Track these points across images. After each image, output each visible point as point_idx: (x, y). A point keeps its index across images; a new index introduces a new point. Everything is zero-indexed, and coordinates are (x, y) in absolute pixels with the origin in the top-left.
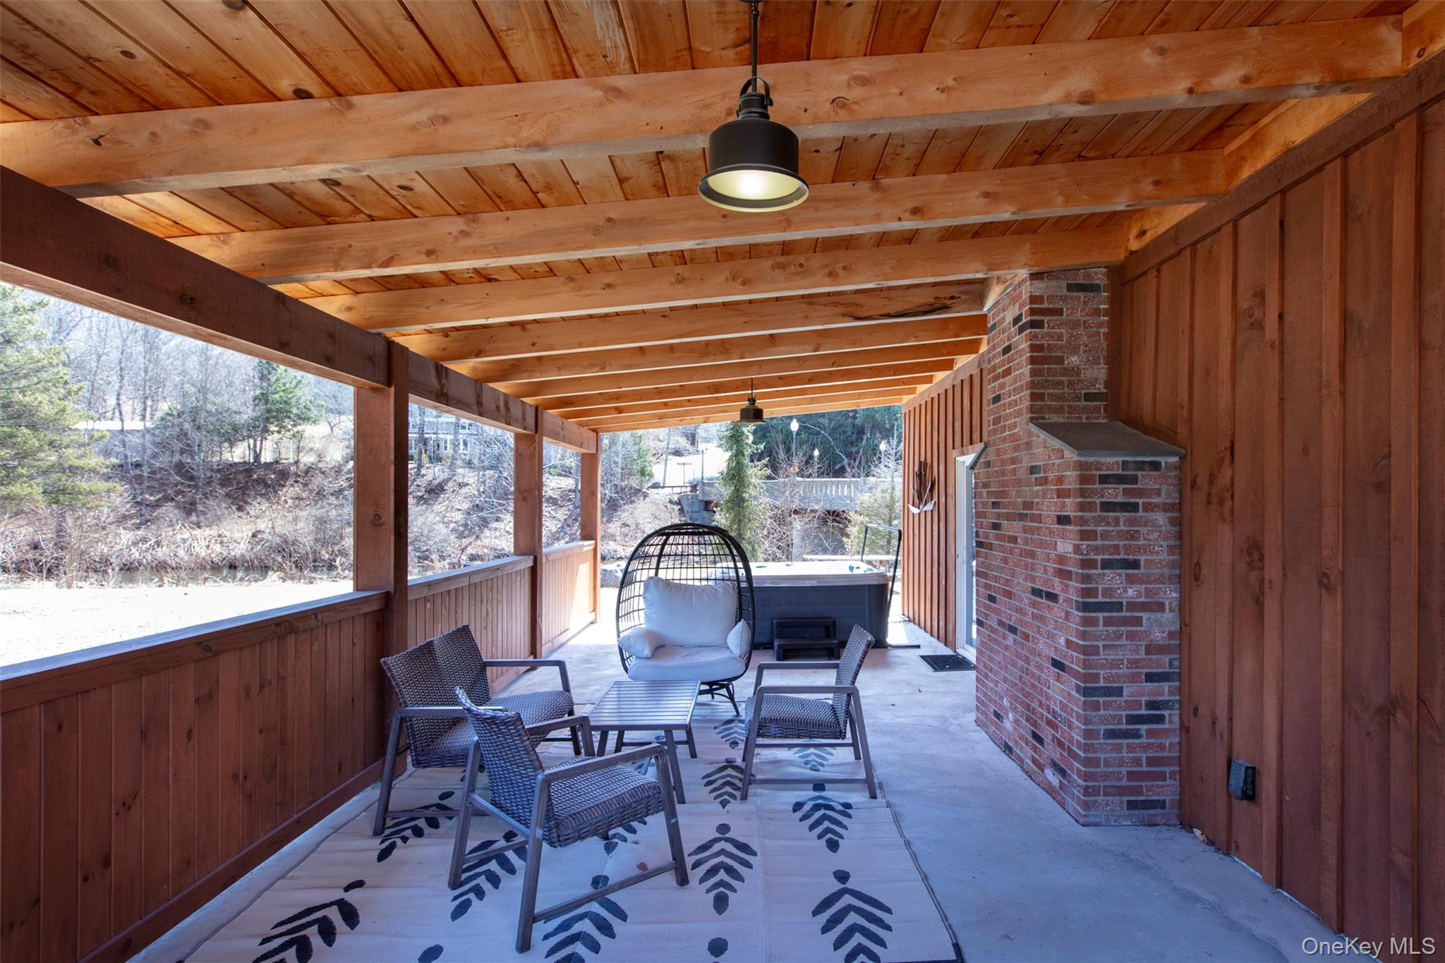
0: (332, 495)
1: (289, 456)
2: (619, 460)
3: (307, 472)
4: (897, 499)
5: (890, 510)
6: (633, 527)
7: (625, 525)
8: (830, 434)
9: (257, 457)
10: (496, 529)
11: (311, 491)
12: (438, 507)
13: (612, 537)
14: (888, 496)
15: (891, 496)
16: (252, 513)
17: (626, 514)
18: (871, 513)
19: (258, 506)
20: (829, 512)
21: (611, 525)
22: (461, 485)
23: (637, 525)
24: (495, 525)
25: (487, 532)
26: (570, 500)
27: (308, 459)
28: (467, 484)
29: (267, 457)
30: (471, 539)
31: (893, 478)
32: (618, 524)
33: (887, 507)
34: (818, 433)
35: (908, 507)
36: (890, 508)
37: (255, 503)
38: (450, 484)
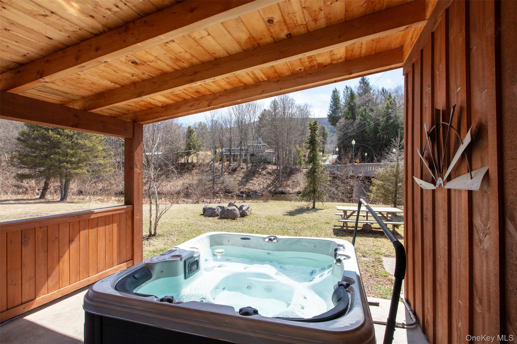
0: (206, 172)
1: (195, 161)
2: (292, 159)
3: (199, 165)
4: (400, 171)
5: (396, 178)
6: (296, 182)
7: (294, 182)
8: (372, 147)
9: (188, 161)
10: (251, 183)
11: (200, 171)
12: (234, 176)
13: (289, 186)
14: (395, 170)
15: (397, 170)
16: (184, 177)
17: (294, 178)
18: (383, 178)
19: (186, 175)
20: (366, 177)
21: (289, 182)
22: (242, 168)
23: (298, 182)
24: (251, 181)
25: (248, 184)
26: (275, 173)
27: (201, 161)
28: (244, 168)
29: (190, 161)
30: (243, 186)
31: (398, 160)
32: (291, 181)
33: (394, 176)
34: (368, 147)
35: (413, 180)
36: (396, 176)
37: (185, 174)
38: (238, 168)
